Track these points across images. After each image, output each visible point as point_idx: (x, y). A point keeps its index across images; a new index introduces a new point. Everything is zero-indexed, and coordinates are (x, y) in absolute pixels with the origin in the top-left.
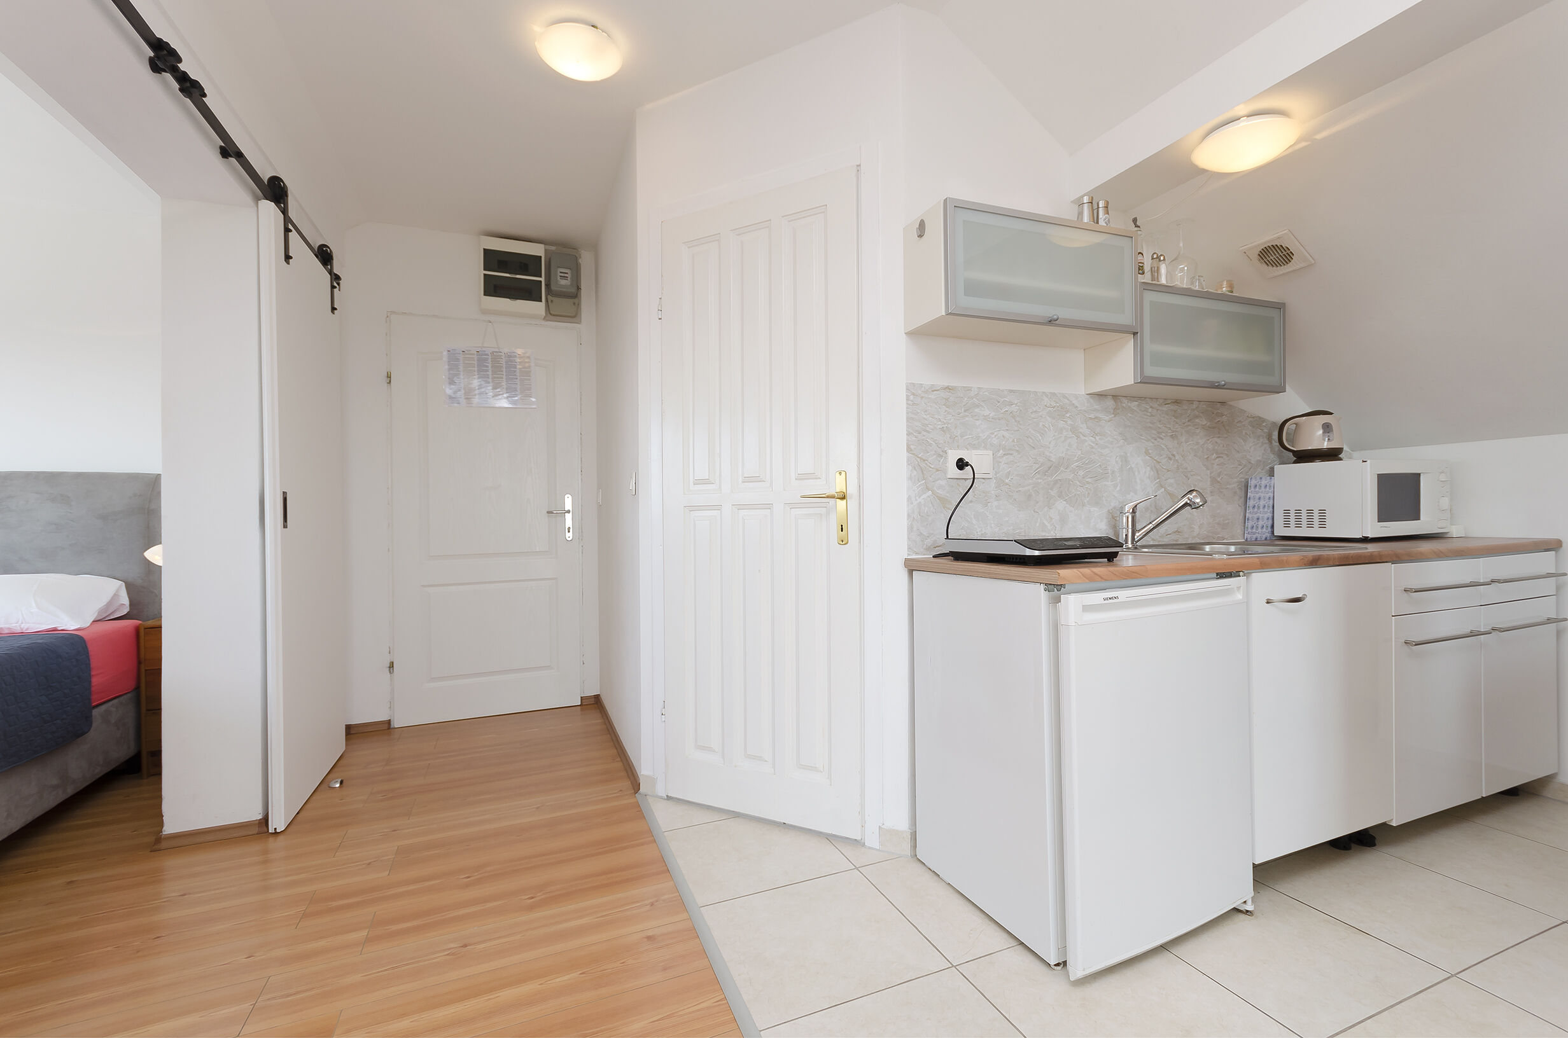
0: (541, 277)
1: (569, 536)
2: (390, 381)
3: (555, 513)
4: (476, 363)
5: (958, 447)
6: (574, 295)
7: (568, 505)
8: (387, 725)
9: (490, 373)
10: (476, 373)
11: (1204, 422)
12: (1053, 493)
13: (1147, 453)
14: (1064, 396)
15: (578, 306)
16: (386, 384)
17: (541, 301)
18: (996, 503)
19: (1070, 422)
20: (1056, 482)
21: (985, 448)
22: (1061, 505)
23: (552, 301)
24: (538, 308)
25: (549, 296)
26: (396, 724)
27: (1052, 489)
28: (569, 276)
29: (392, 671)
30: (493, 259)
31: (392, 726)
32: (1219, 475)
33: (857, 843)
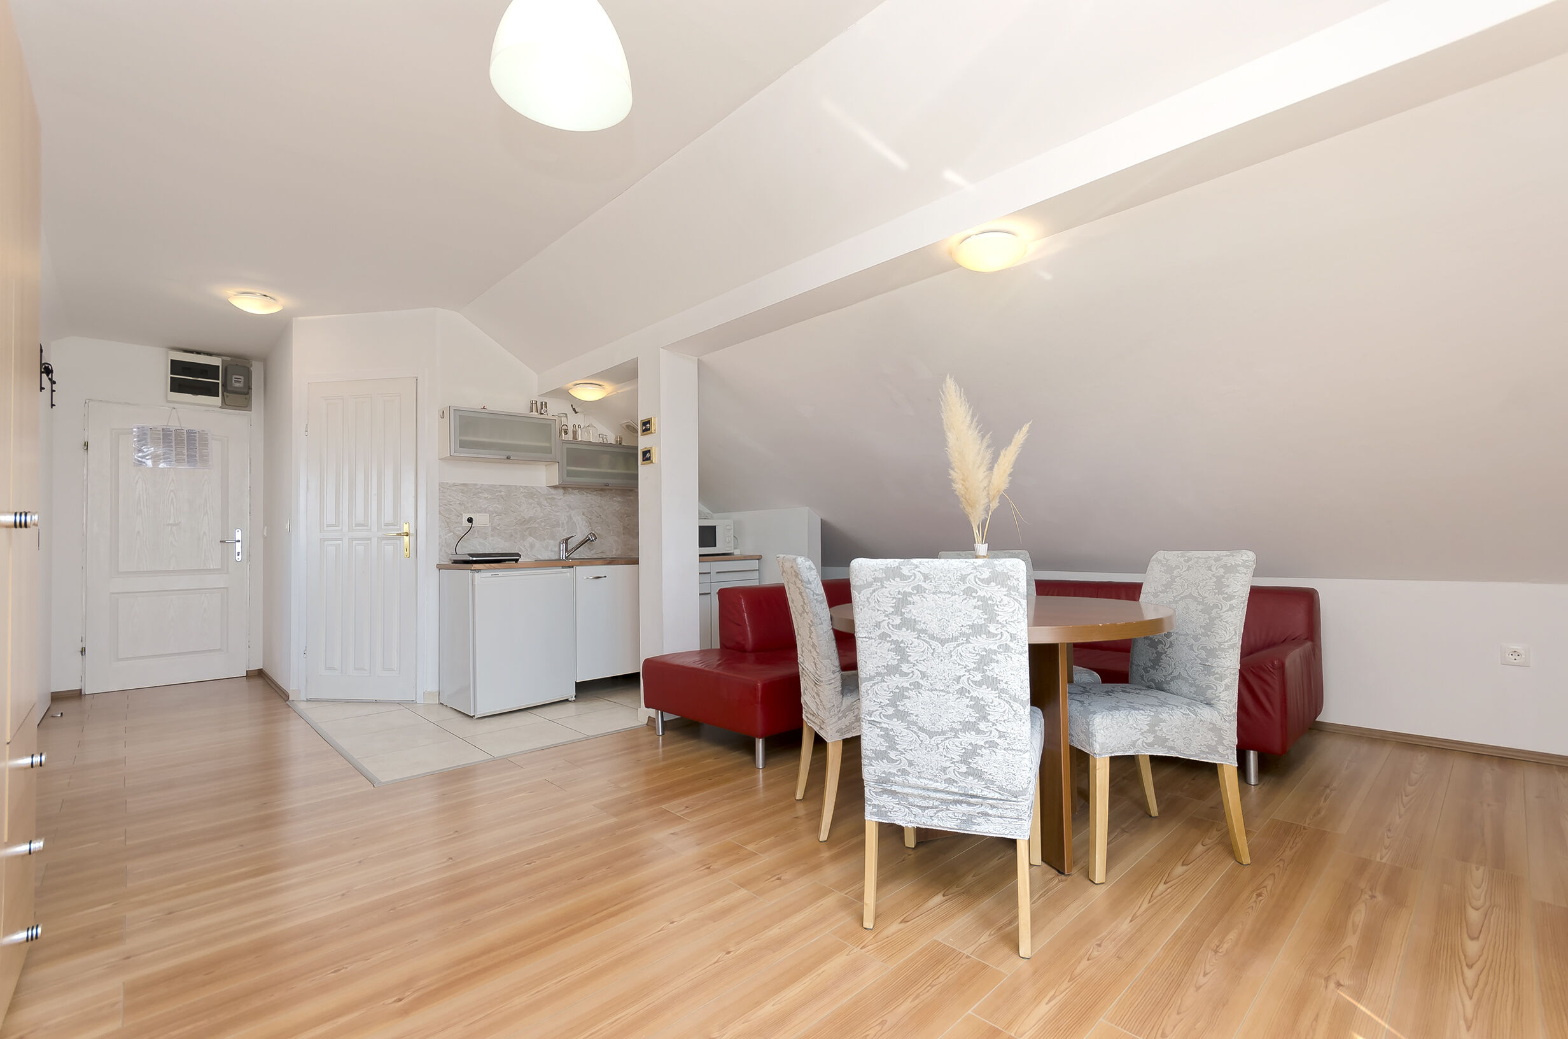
0: (219, 380)
1: (239, 558)
2: (87, 448)
3: (226, 542)
4: (161, 437)
5: (469, 512)
6: (246, 391)
7: (238, 536)
8: (79, 692)
9: (173, 444)
10: (162, 444)
11: (619, 499)
12: (527, 533)
13: (583, 514)
14: (533, 487)
15: (250, 399)
16: (83, 450)
17: (218, 396)
18: (491, 538)
19: (536, 500)
20: (528, 528)
21: (485, 512)
22: (531, 539)
23: (227, 396)
24: (217, 401)
25: (225, 393)
26: (88, 691)
27: (525, 532)
28: (242, 381)
29: (83, 654)
30: (176, 367)
31: (83, 693)
32: (628, 525)
33: (413, 702)
